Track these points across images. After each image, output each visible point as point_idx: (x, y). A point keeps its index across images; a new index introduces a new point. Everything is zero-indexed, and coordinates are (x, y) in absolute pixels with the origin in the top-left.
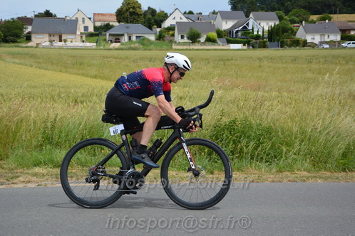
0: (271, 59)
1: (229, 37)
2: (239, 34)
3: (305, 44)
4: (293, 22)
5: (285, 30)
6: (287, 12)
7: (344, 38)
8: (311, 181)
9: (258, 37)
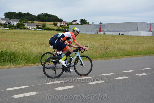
0: (17, 33)
1: (4, 26)
2: (8, 25)
3: (27, 29)
4: (24, 22)
5: (21, 25)
6: (22, 20)
7: (38, 28)
8: (24, 67)
9: (13, 26)
